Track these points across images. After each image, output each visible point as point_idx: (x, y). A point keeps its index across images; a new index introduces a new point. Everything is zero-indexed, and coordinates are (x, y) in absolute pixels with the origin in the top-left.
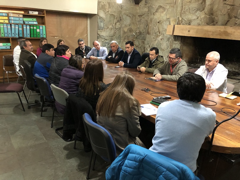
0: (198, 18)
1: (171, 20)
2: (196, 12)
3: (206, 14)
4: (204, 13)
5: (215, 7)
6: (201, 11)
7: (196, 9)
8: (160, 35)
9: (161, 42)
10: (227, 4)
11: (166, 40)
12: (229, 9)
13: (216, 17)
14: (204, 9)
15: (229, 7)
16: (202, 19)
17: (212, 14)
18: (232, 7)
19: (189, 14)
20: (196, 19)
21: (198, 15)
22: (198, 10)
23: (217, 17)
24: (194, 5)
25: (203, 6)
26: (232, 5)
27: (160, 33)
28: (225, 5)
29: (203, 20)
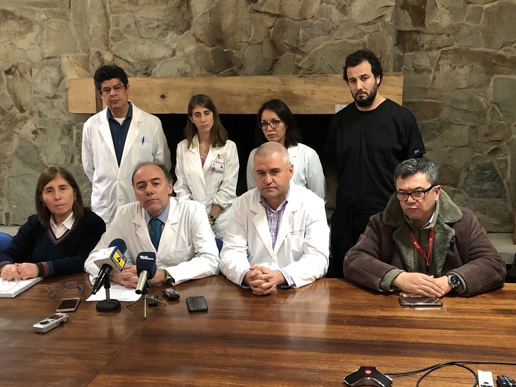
0: (174, 54)
1: (65, 60)
2: (163, 35)
3: (198, 40)
4: (193, 39)
5: (227, 21)
6: (182, 32)
7: (164, 27)
8: (26, 118)
9: (36, 143)
10: (261, 12)
11: (59, 134)
12: (270, 28)
13: (234, 51)
14: (188, 27)
15: (269, 22)
16: (188, 56)
17: (220, 41)
18: (279, 20)
19: (140, 41)
20: (168, 55)
21: (174, 45)
22: (169, 27)
23: (236, 49)
24: (154, 13)
25: (183, 16)
26: (278, 16)
27: (22, 110)
28: (257, 15)
29: (195, 58)
